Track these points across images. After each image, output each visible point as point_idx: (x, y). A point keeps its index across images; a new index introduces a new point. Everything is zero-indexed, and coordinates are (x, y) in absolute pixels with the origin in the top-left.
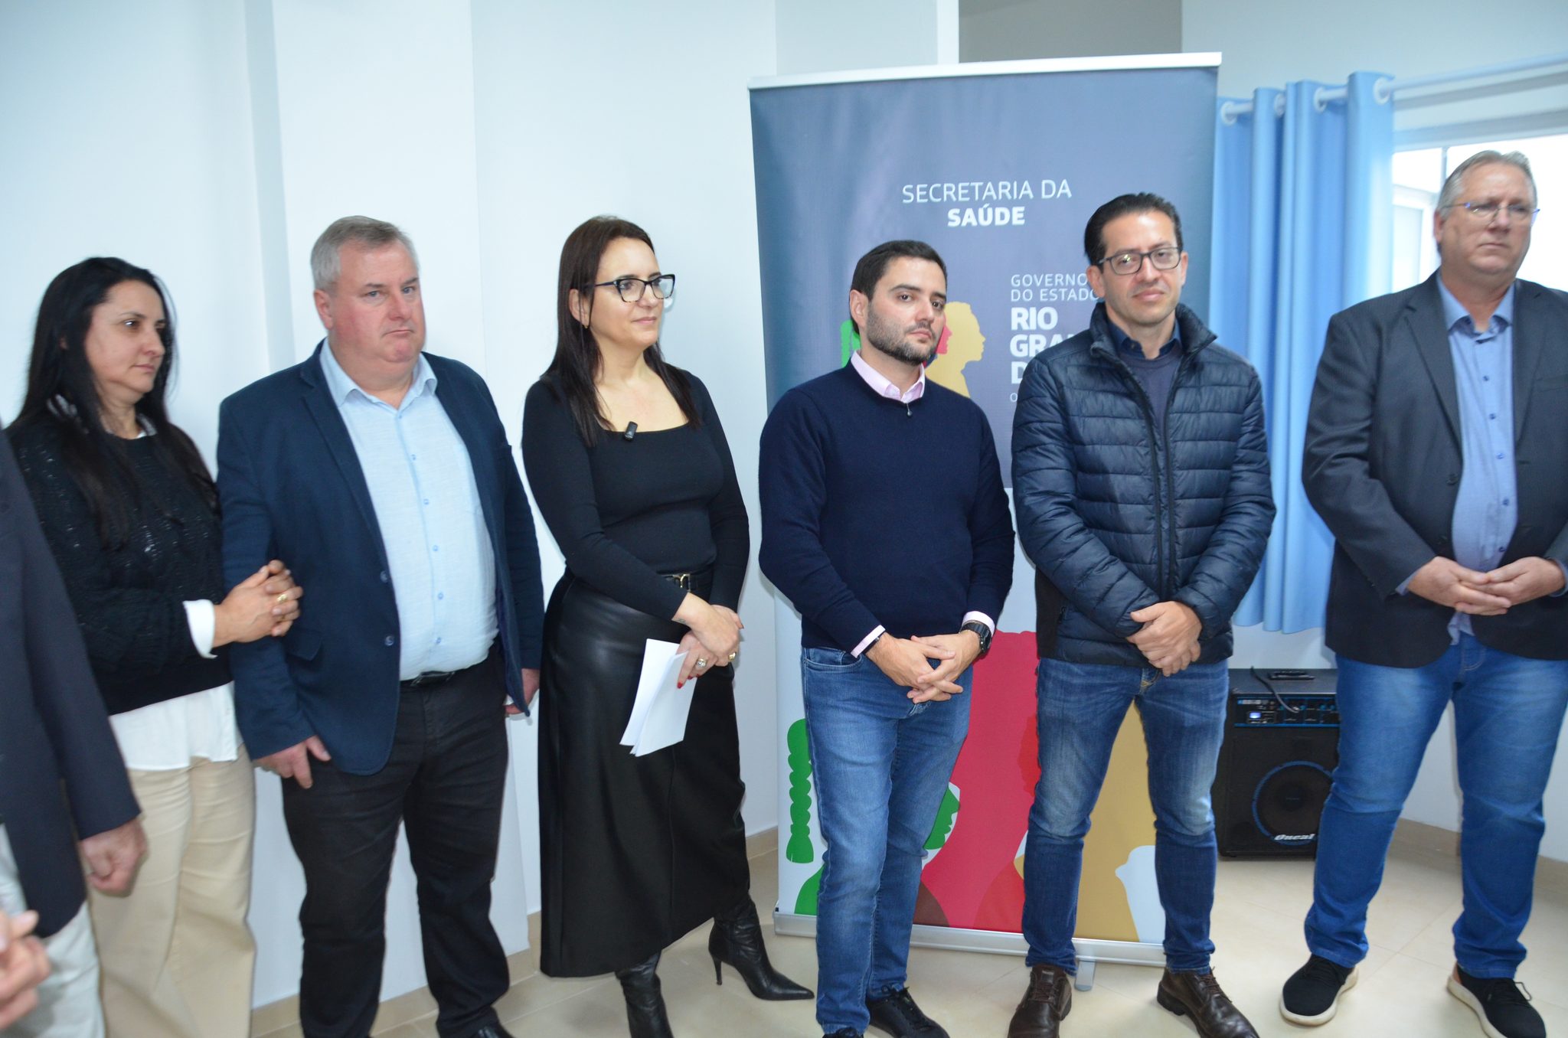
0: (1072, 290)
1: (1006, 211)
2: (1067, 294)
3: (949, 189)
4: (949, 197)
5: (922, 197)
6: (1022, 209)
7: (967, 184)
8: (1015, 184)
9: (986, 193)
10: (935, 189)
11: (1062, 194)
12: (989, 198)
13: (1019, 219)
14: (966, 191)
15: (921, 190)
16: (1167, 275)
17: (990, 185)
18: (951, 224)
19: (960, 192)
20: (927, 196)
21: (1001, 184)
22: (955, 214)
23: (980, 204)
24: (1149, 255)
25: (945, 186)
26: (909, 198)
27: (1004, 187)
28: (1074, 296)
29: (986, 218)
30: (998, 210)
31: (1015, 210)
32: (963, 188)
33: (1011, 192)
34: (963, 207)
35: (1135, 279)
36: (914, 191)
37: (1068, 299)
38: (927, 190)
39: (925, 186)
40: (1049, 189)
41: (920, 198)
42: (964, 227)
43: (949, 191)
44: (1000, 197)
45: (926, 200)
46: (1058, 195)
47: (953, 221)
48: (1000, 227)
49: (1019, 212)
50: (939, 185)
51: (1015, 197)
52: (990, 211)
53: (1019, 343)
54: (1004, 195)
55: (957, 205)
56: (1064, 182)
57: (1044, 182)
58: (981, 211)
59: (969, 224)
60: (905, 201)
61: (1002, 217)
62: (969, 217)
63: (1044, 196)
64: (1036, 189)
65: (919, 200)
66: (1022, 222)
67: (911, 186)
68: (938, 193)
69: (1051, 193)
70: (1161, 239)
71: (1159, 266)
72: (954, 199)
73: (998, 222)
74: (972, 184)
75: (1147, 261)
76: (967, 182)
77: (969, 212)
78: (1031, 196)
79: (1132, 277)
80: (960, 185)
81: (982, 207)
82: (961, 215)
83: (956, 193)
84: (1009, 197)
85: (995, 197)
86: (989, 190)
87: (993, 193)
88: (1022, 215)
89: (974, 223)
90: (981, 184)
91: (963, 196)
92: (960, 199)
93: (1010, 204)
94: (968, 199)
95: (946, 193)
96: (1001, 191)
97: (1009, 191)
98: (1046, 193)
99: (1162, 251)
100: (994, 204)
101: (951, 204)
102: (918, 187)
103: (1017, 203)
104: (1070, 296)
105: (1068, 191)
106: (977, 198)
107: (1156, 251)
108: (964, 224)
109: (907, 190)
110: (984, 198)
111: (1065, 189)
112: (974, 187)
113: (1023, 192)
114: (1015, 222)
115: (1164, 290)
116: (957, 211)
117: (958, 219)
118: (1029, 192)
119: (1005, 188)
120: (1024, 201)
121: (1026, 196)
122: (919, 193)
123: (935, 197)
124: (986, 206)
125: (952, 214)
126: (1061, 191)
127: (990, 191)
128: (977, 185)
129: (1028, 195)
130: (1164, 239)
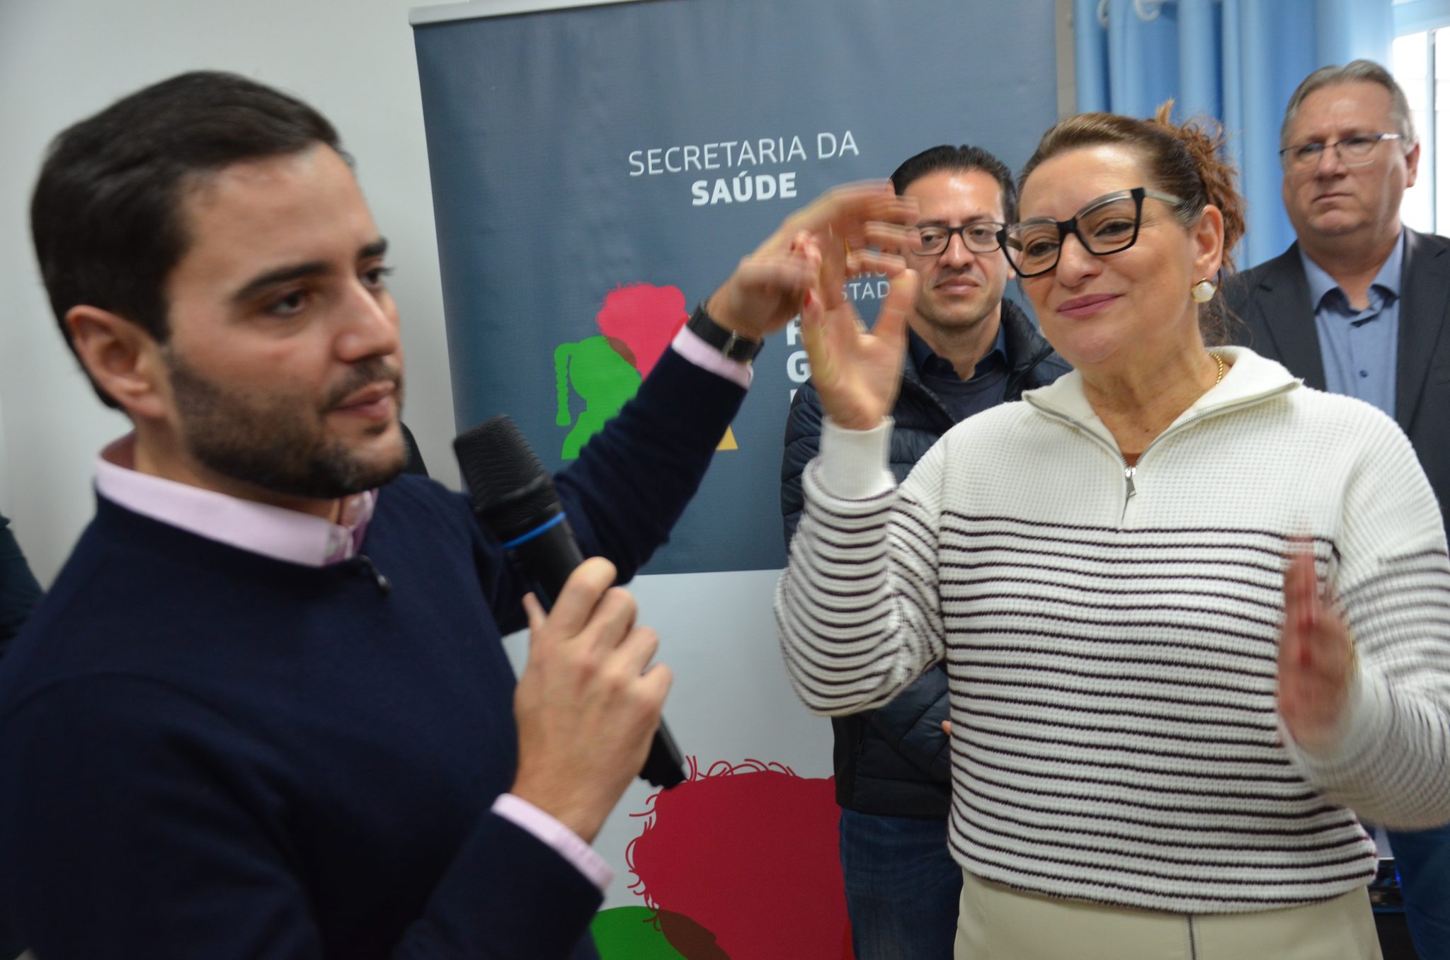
0: (868, 285)
1: (770, 180)
2: (860, 290)
3: (691, 153)
4: (691, 163)
5: (655, 167)
6: (792, 175)
7: (715, 145)
8: (781, 141)
9: (742, 156)
10: (669, 155)
11: (845, 151)
12: (747, 162)
13: (789, 190)
14: (715, 155)
15: (654, 156)
16: (983, 260)
17: (746, 144)
18: (696, 202)
19: (707, 156)
20: (662, 165)
21: (761, 142)
22: (701, 188)
23: (735, 171)
24: (960, 231)
25: (686, 149)
26: (638, 169)
27: (766, 146)
28: (871, 292)
29: (743, 192)
30: (760, 180)
31: (783, 177)
32: (710, 151)
33: (776, 152)
34: (711, 178)
35: (937, 264)
36: (643, 159)
37: (863, 297)
38: (662, 156)
39: (659, 151)
40: (827, 145)
41: (653, 169)
42: (714, 206)
43: (692, 156)
44: (762, 161)
45: (661, 171)
46: (841, 154)
47: (700, 198)
48: (764, 202)
49: (788, 181)
50: (677, 149)
51: (782, 159)
52: (748, 181)
53: (799, 363)
54: (766, 157)
55: (704, 175)
56: (848, 134)
57: (820, 136)
58: (736, 182)
59: (721, 201)
60: (632, 174)
61: (766, 187)
62: (721, 191)
63: (821, 155)
64: (810, 146)
65: (651, 171)
66: (793, 194)
67: (639, 153)
68: (677, 159)
69: (830, 151)
70: (979, 209)
71: (974, 247)
72: (699, 167)
73: (761, 196)
74: (722, 145)
75: (956, 237)
76: (715, 143)
77: (720, 183)
78: (804, 157)
79: (934, 261)
80: (706, 147)
81: (737, 176)
82: (710, 189)
83: (701, 159)
84: (774, 160)
85: (754, 162)
86: (746, 152)
87: (751, 155)
88: (792, 185)
89: (728, 199)
90: (735, 143)
91: (711, 161)
92: (707, 166)
93: (774, 170)
94: (717, 166)
95: (687, 159)
96: (762, 152)
97: (774, 152)
98: (824, 152)
99: (980, 227)
100: (754, 171)
101: (695, 175)
102: (650, 152)
103: (785, 168)
104: (865, 293)
105: (853, 146)
106: (730, 164)
107: (971, 226)
108: (714, 201)
109: (635, 158)
110: (739, 163)
111: (850, 144)
112: (725, 148)
113: (792, 152)
114: (784, 194)
115: (979, 281)
116: (704, 183)
117: (705, 195)
118: (801, 151)
119: (768, 148)
120: (795, 164)
121: (797, 158)
122: (650, 162)
123: (673, 165)
124: (743, 174)
125: (697, 187)
126: (844, 147)
127: (747, 154)
128: (729, 145)
129: (799, 156)
130: (984, 210)
